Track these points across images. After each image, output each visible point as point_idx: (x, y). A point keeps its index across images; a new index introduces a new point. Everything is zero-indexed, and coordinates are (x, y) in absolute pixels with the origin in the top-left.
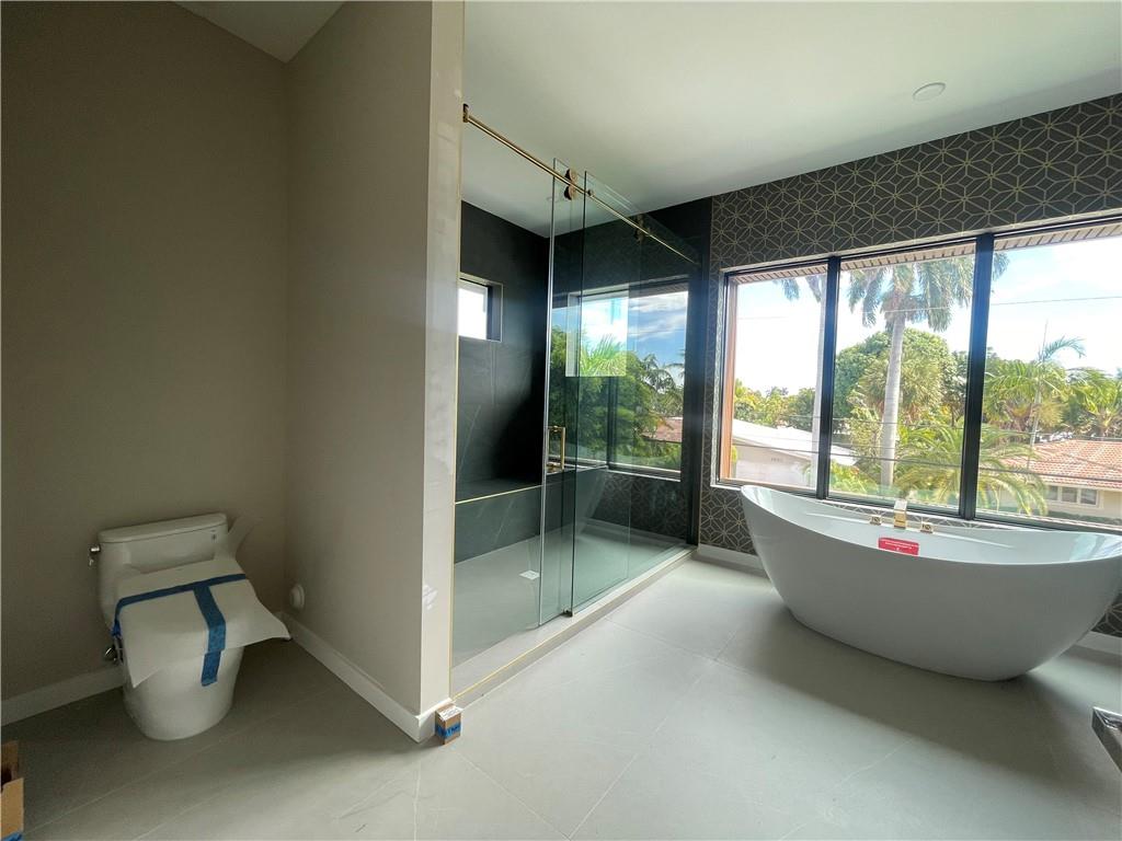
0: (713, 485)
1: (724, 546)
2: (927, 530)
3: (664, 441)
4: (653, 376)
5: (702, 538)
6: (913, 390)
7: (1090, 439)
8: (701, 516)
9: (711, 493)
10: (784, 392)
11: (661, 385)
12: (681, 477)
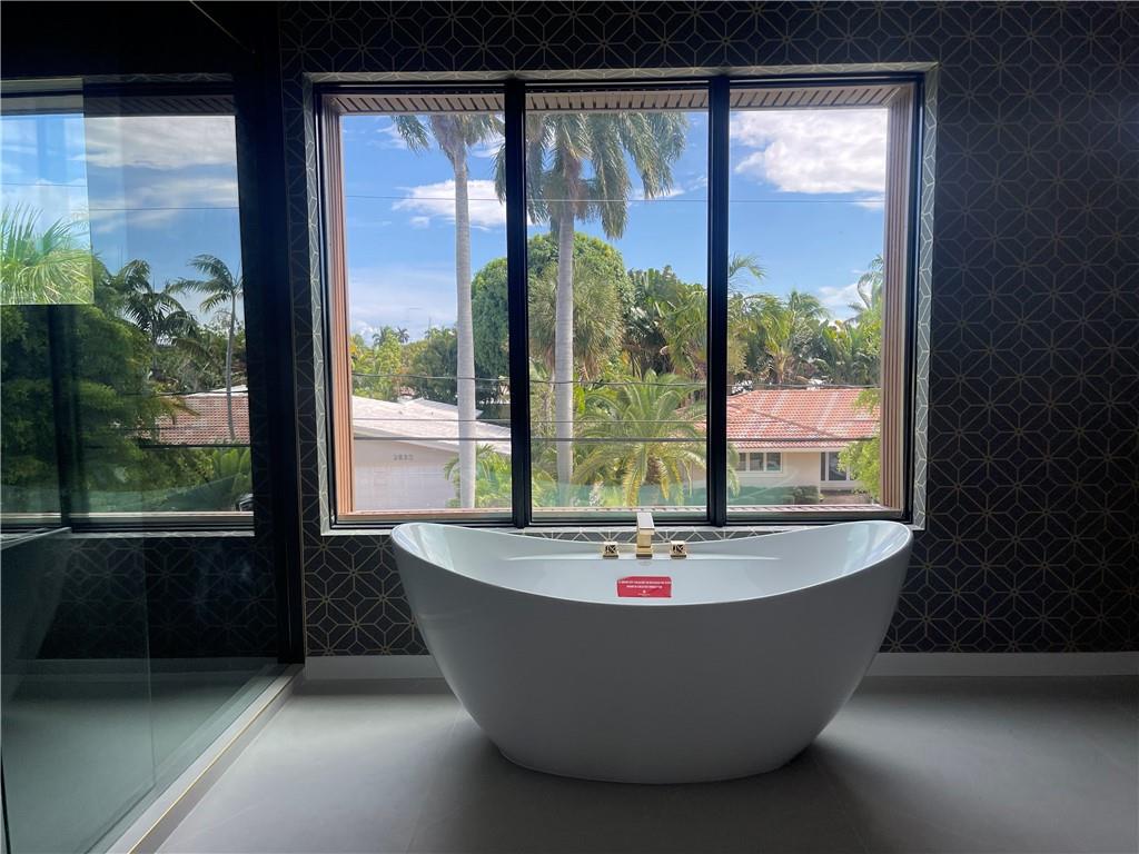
0: (326, 532)
1: (357, 651)
2: (678, 553)
3: (184, 446)
4: (142, 308)
5: (313, 645)
6: (589, 331)
7: (767, 388)
8: (305, 600)
9: (324, 548)
10: (402, 335)
11: (163, 326)
12: (257, 523)
